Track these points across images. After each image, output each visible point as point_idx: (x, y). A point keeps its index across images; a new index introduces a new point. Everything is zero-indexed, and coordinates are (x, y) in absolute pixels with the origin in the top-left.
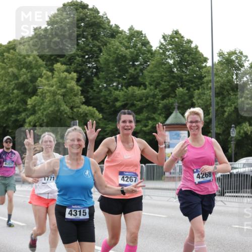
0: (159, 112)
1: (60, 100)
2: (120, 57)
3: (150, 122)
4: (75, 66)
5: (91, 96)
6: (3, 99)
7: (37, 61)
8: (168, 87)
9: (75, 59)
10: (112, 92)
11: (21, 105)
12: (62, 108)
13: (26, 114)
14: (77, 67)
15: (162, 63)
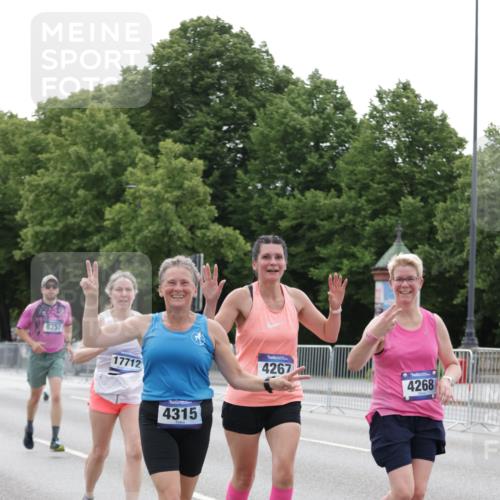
0: (364, 243)
1: (169, 211)
2: (290, 130)
3: (345, 262)
4: (201, 145)
5: (230, 205)
6: (56, 206)
7: (126, 134)
8: (384, 193)
9: (202, 132)
10: (274, 201)
11: (91, 220)
12: (173, 229)
13: (102, 238)
14: (205, 148)
15: (373, 147)
